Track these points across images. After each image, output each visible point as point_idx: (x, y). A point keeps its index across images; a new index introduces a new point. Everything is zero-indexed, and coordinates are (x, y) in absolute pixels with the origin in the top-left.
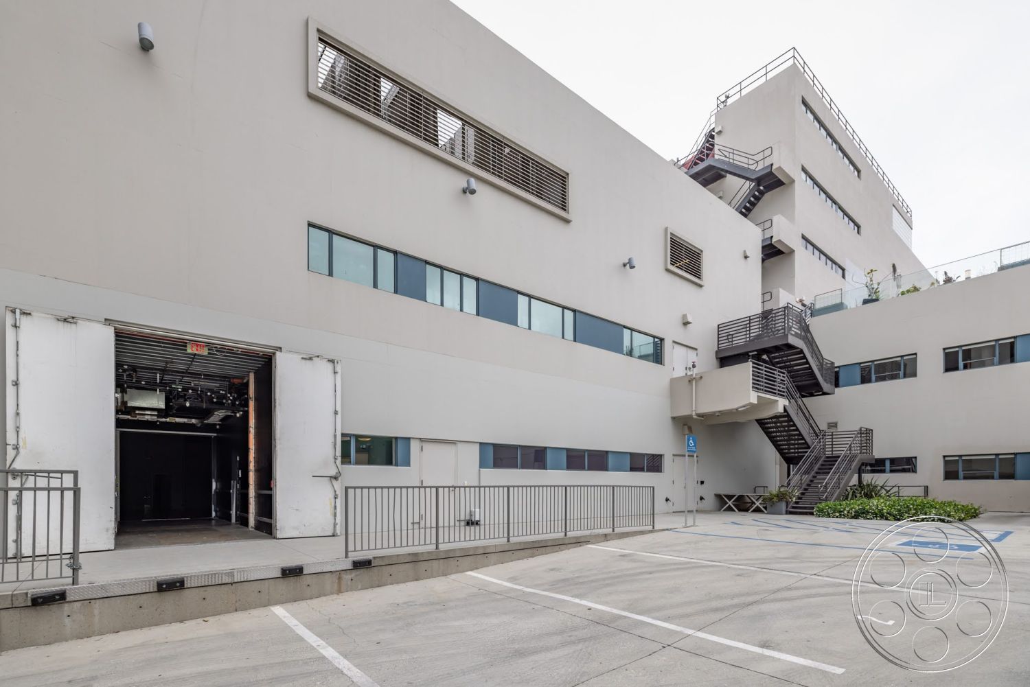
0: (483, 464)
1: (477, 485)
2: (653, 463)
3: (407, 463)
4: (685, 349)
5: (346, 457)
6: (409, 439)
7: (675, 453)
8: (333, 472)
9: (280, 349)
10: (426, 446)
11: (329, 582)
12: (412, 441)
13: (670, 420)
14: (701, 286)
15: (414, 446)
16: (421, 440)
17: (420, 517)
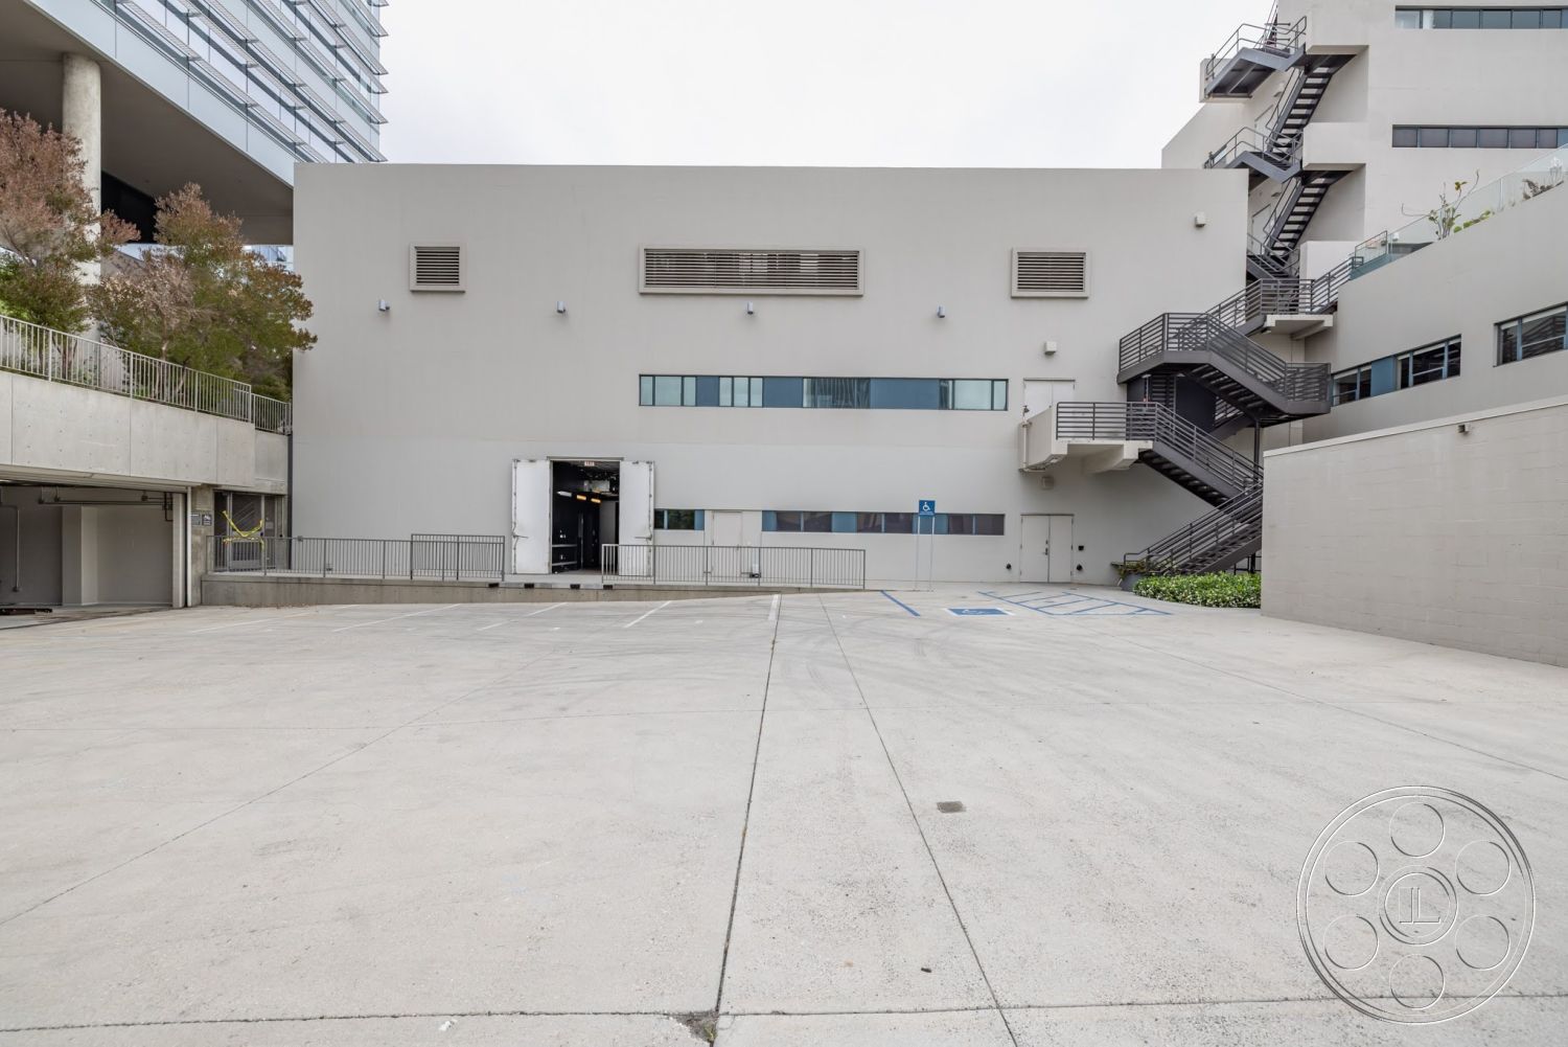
0: (765, 528)
1: (756, 545)
2: (993, 524)
3: (702, 528)
4: (1049, 384)
5: (658, 524)
6: (703, 510)
7: (1025, 512)
8: (648, 535)
9: (622, 459)
10: (717, 515)
11: (592, 595)
12: (706, 513)
13: (1017, 472)
14: (1085, 298)
15: (708, 515)
16: (714, 511)
17: (712, 568)
